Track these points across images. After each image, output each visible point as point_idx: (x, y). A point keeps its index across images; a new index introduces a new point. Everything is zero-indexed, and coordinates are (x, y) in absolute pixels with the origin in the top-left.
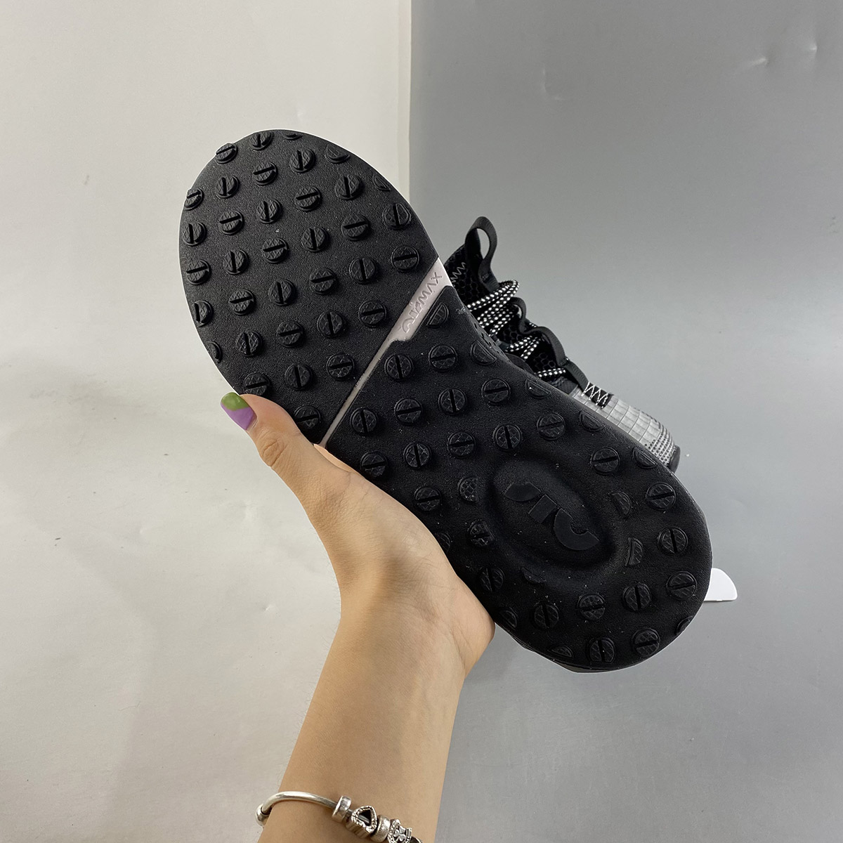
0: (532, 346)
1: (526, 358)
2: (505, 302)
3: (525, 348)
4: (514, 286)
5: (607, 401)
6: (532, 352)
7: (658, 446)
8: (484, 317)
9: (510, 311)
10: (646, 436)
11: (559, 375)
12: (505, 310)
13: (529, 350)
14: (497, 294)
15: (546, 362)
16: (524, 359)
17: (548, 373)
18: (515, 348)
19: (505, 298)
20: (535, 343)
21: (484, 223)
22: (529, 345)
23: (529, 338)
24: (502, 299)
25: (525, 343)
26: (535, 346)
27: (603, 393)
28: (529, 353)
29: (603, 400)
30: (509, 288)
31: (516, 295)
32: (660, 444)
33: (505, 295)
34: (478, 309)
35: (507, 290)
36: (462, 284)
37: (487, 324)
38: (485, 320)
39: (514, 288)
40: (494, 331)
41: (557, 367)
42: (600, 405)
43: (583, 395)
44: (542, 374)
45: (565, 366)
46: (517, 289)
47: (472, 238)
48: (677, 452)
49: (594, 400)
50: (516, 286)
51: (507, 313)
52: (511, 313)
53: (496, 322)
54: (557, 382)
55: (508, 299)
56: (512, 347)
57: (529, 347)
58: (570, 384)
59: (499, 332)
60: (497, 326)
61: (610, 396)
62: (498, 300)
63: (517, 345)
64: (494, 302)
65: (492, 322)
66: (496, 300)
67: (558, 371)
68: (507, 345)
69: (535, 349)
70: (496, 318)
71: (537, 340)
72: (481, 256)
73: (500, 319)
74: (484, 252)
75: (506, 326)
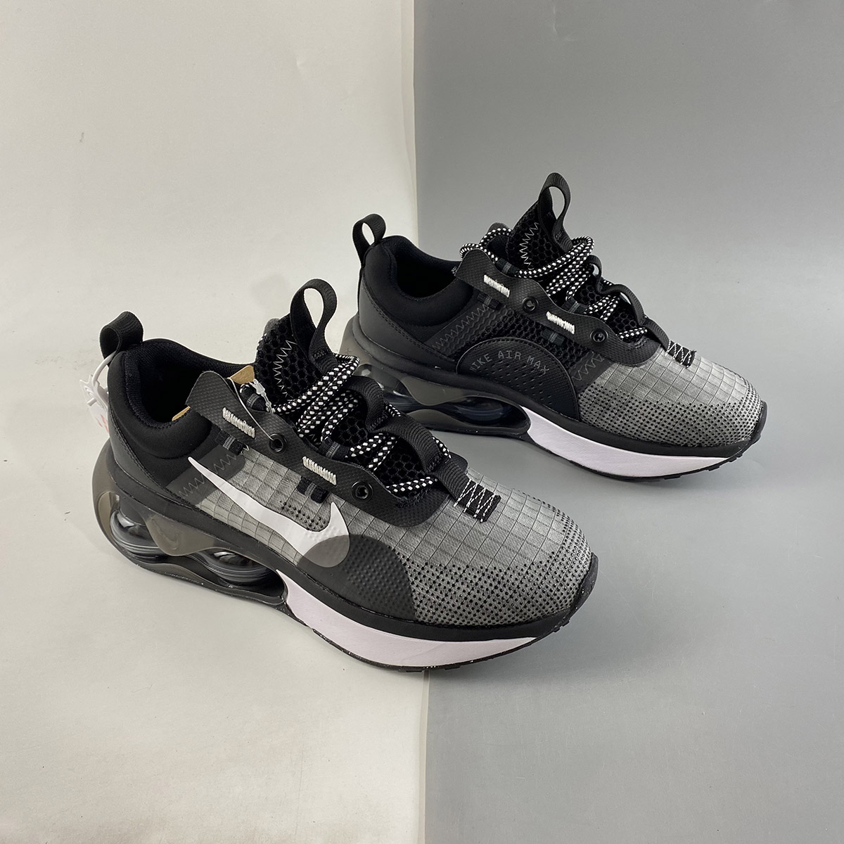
0: (611, 307)
1: (606, 319)
2: (581, 262)
3: (605, 308)
4: (589, 244)
5: (692, 359)
6: (612, 313)
7: (747, 403)
8: (560, 279)
10: (734, 394)
11: (641, 335)
12: (581, 269)
13: (608, 311)
14: (572, 254)
15: (626, 322)
16: (604, 321)
17: (629, 333)
18: (594, 309)
19: (582, 258)
20: (614, 303)
21: (556, 180)
22: (608, 305)
23: (607, 298)
24: (578, 259)
25: (604, 303)
26: (615, 306)
27: (685, 350)
28: (609, 314)
29: (687, 359)
30: (585, 246)
31: (592, 253)
32: (748, 401)
33: (582, 255)
34: (554, 271)
35: (583, 249)
36: (535, 245)
37: (564, 286)
38: (561, 282)
39: (590, 246)
40: (571, 293)
41: (638, 327)
42: (685, 364)
43: (666, 354)
44: (624, 335)
45: (646, 326)
46: (592, 247)
47: (545, 198)
48: (764, 408)
49: (678, 359)
50: (591, 243)
51: (583, 273)
52: (587, 272)
53: (572, 284)
54: (639, 342)
55: (585, 258)
56: (591, 308)
57: (608, 307)
58: (652, 344)
59: (576, 293)
60: (573, 288)
61: (693, 353)
62: (575, 260)
63: (596, 307)
64: (571, 263)
65: (568, 283)
66: (573, 261)
67: (640, 331)
68: (585, 307)
69: (615, 309)
70: (573, 279)
71: (616, 299)
72: (553, 214)
73: (576, 280)
74: (557, 210)
75: (583, 286)
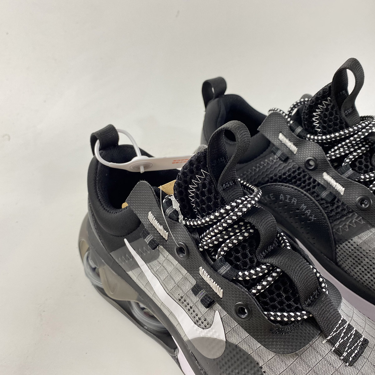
2: (363, 137)
8: (341, 147)
9: (366, 144)
12: (361, 143)
14: (356, 128)
18: (365, 178)
19: (363, 133)
21: (353, 65)
30: (369, 124)
33: (364, 130)
34: (336, 140)
35: (367, 126)
36: (325, 116)
37: (343, 154)
38: (342, 150)
40: (348, 161)
47: (340, 77)
51: (363, 146)
52: (367, 146)
53: (351, 153)
55: (367, 134)
56: (362, 177)
59: (353, 162)
60: (351, 157)
62: (356, 134)
63: (367, 176)
64: (352, 136)
65: (347, 152)
66: (355, 134)
68: (358, 174)
70: (352, 150)
72: (347, 92)
73: (355, 151)
74: (350, 88)
75: (360, 157)
